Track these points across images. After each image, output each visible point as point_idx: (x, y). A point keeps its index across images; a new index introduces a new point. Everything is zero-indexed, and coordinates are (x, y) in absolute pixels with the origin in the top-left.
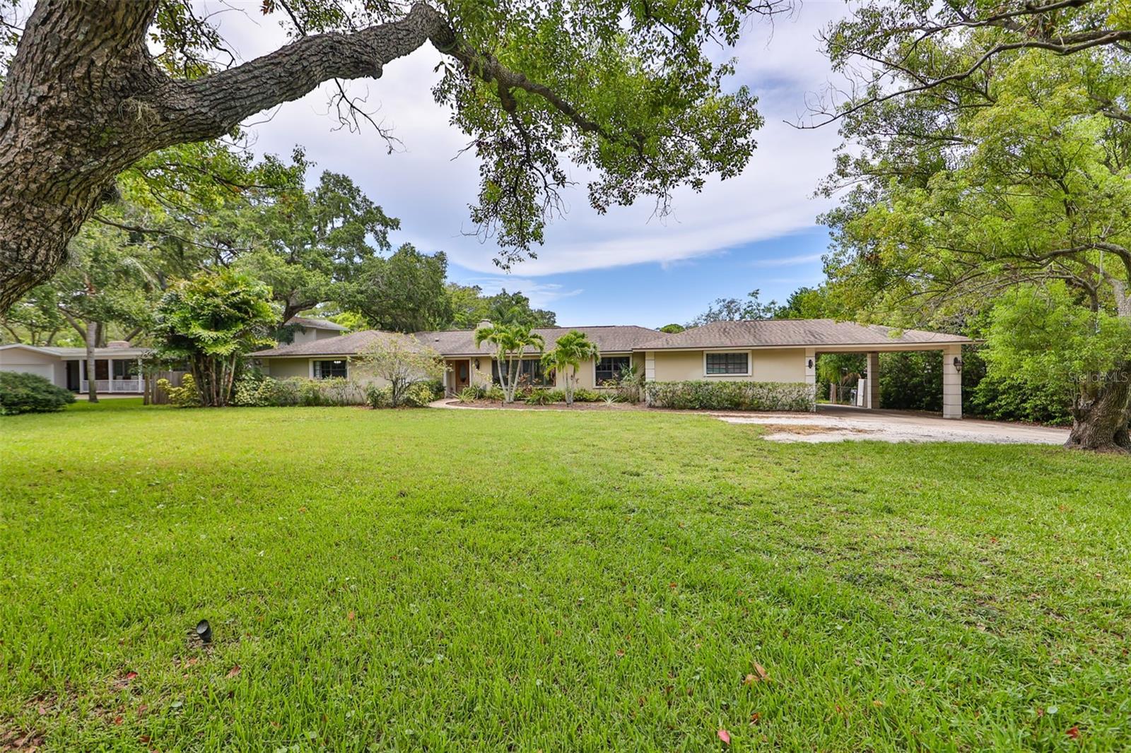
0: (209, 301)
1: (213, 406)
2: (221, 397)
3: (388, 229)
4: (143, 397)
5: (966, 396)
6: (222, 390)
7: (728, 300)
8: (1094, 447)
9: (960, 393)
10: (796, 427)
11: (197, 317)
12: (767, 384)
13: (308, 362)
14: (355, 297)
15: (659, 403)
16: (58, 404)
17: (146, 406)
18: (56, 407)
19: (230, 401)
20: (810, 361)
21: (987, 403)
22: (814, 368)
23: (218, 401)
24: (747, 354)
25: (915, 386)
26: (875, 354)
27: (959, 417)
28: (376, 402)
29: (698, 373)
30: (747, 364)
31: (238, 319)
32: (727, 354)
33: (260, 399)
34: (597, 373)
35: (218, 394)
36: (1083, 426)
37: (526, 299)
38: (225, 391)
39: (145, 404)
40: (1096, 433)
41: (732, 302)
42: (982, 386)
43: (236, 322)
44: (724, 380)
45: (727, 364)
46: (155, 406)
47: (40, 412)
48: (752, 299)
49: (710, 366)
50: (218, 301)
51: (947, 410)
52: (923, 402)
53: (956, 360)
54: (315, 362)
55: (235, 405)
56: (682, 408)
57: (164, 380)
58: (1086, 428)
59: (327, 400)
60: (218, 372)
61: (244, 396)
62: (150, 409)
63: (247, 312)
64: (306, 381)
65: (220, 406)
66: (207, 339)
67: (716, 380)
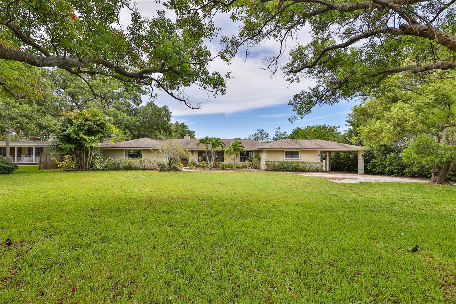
0: (87, 123)
1: (83, 170)
2: (87, 166)
3: (141, 94)
4: (38, 165)
5: (365, 167)
6: (88, 163)
7: (261, 130)
8: (440, 183)
9: (363, 165)
10: (334, 178)
11: (81, 130)
12: (307, 162)
13: (123, 151)
14: (136, 123)
15: (269, 169)
16: (13, 170)
17: (40, 171)
18: (12, 171)
19: (91, 168)
20: (319, 154)
21: (372, 169)
22: (320, 157)
23: (85, 168)
24: (298, 151)
25: (342, 163)
26: (330, 152)
27: (363, 173)
28: (162, 168)
29: (282, 158)
30: (298, 155)
31: (99, 131)
32: (291, 151)
33: (105, 167)
34: (240, 157)
35: (86, 165)
36: (436, 177)
37: (186, 126)
38: (89, 163)
39: (39, 169)
40: (441, 179)
41: (262, 130)
42: (371, 163)
43: (98, 132)
44: (294, 161)
45: (291, 155)
46: (45, 170)
47: (6, 173)
48: (278, 130)
49: (286, 155)
50: (91, 123)
51: (359, 171)
52: (345, 168)
53: (362, 155)
54: (126, 151)
55: (94, 170)
56: (278, 171)
57: (55, 158)
58: (437, 178)
59: (136, 168)
60: (87, 155)
61: (98, 165)
62: (42, 172)
63: (103, 129)
64: (123, 159)
65: (86, 170)
66: (88, 140)
67: (290, 161)
